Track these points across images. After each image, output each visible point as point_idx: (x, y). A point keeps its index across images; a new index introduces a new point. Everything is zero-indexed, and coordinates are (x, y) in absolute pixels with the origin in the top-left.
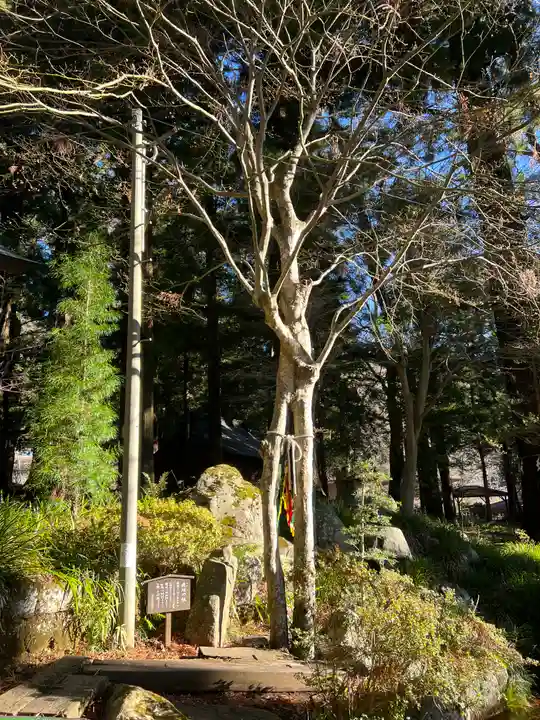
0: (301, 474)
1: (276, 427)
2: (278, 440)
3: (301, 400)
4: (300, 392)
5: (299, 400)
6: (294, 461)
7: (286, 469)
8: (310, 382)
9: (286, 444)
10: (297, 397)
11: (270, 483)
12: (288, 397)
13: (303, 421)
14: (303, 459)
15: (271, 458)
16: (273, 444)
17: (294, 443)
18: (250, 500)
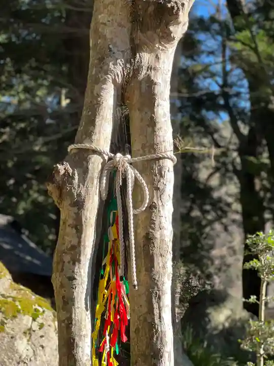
0: (148, 240)
1: (89, 135)
2: (95, 163)
3: (149, 77)
4: (146, 58)
5: (142, 76)
6: (131, 212)
7: (112, 231)
8: (168, 38)
9: (112, 173)
10: (137, 71)
11: (76, 260)
12: (118, 69)
13: (152, 123)
14: (152, 207)
15: (79, 204)
16: (85, 172)
17: (131, 173)
18: (27, 320)
